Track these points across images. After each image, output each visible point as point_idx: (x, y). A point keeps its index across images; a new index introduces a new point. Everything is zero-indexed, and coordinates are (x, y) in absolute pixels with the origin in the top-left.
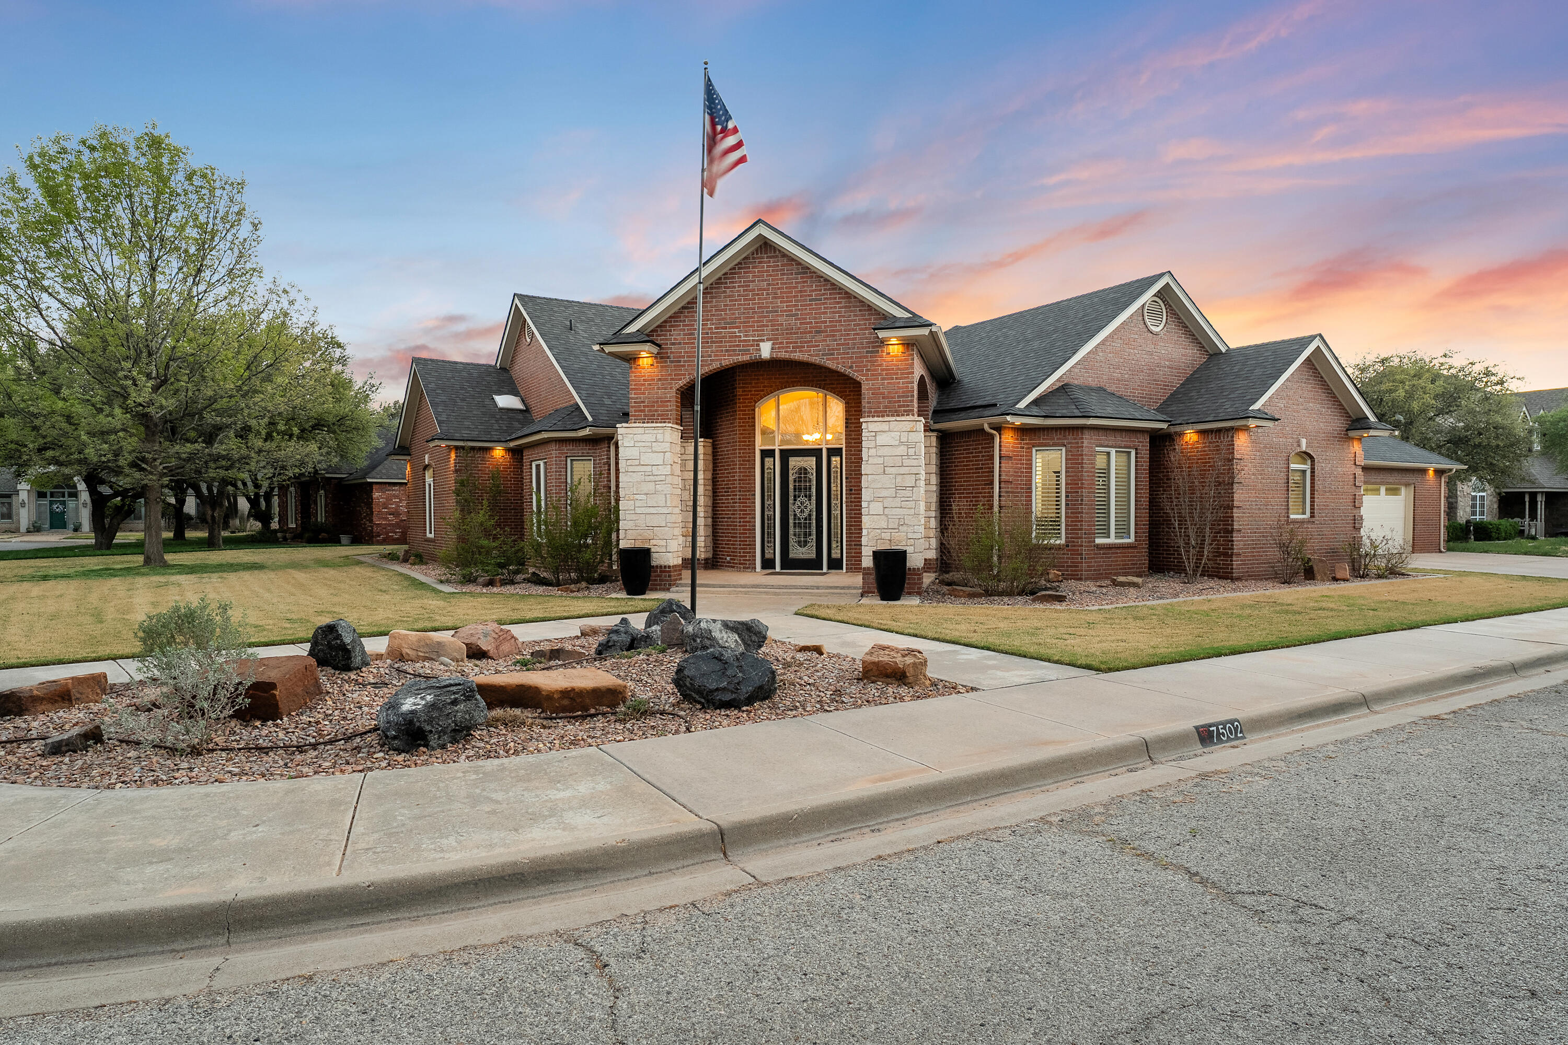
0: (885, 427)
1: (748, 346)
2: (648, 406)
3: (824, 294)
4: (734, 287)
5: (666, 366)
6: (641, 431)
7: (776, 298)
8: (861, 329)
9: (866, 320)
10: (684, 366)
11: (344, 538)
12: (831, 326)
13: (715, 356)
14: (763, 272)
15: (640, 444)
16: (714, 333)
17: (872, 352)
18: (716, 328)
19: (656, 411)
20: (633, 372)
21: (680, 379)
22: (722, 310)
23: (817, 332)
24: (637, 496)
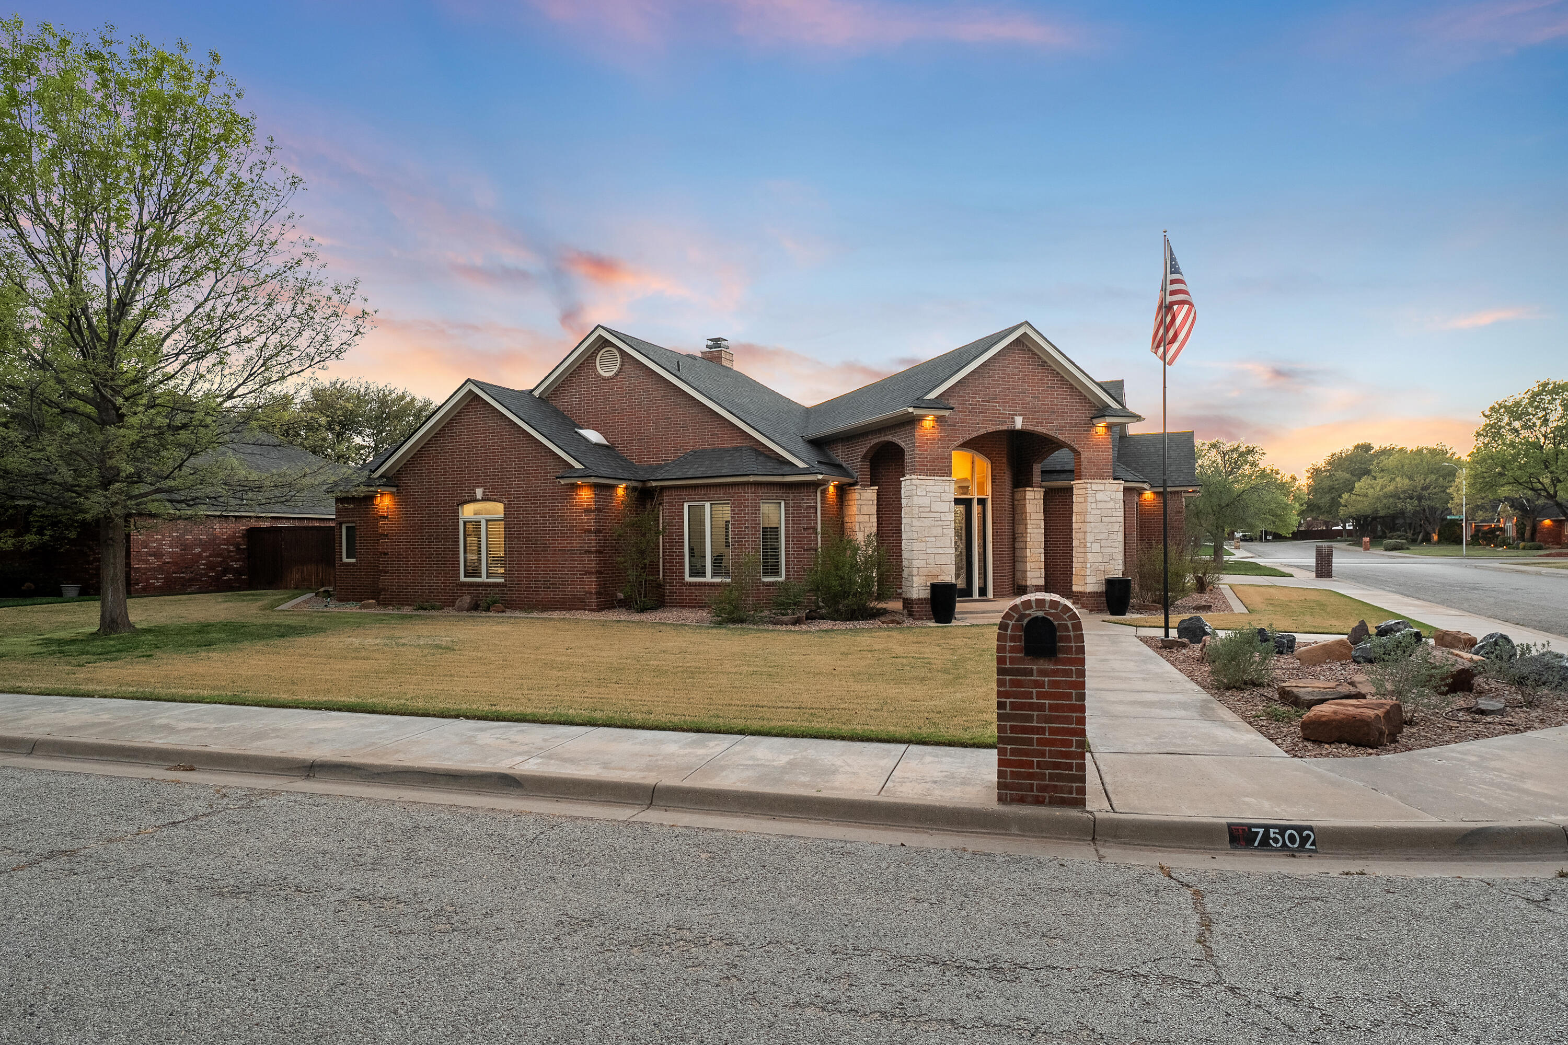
0: (1101, 487)
1: (1005, 418)
2: (930, 462)
3: (1056, 384)
4: (995, 370)
5: (944, 429)
6: (932, 483)
7: (1024, 382)
8: (1080, 413)
9: (1083, 406)
10: (958, 430)
11: (71, 590)
12: (1061, 409)
13: (982, 424)
14: (1015, 360)
15: (931, 494)
16: (981, 405)
17: (1086, 431)
18: (983, 401)
19: (936, 466)
20: (918, 432)
21: (956, 441)
22: (986, 387)
23: (1052, 412)
24: (927, 539)
